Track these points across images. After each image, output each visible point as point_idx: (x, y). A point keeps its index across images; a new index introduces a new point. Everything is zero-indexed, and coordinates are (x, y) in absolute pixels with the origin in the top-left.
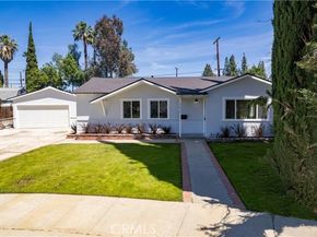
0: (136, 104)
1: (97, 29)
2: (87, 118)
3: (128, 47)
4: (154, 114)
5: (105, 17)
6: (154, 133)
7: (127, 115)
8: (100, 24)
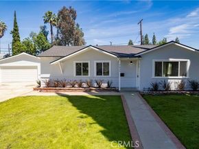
0: (86, 65)
1: (59, 16)
2: (48, 76)
3: (80, 28)
4: (99, 72)
5: (64, 8)
6: (100, 87)
7: (78, 73)
8: (61, 13)
